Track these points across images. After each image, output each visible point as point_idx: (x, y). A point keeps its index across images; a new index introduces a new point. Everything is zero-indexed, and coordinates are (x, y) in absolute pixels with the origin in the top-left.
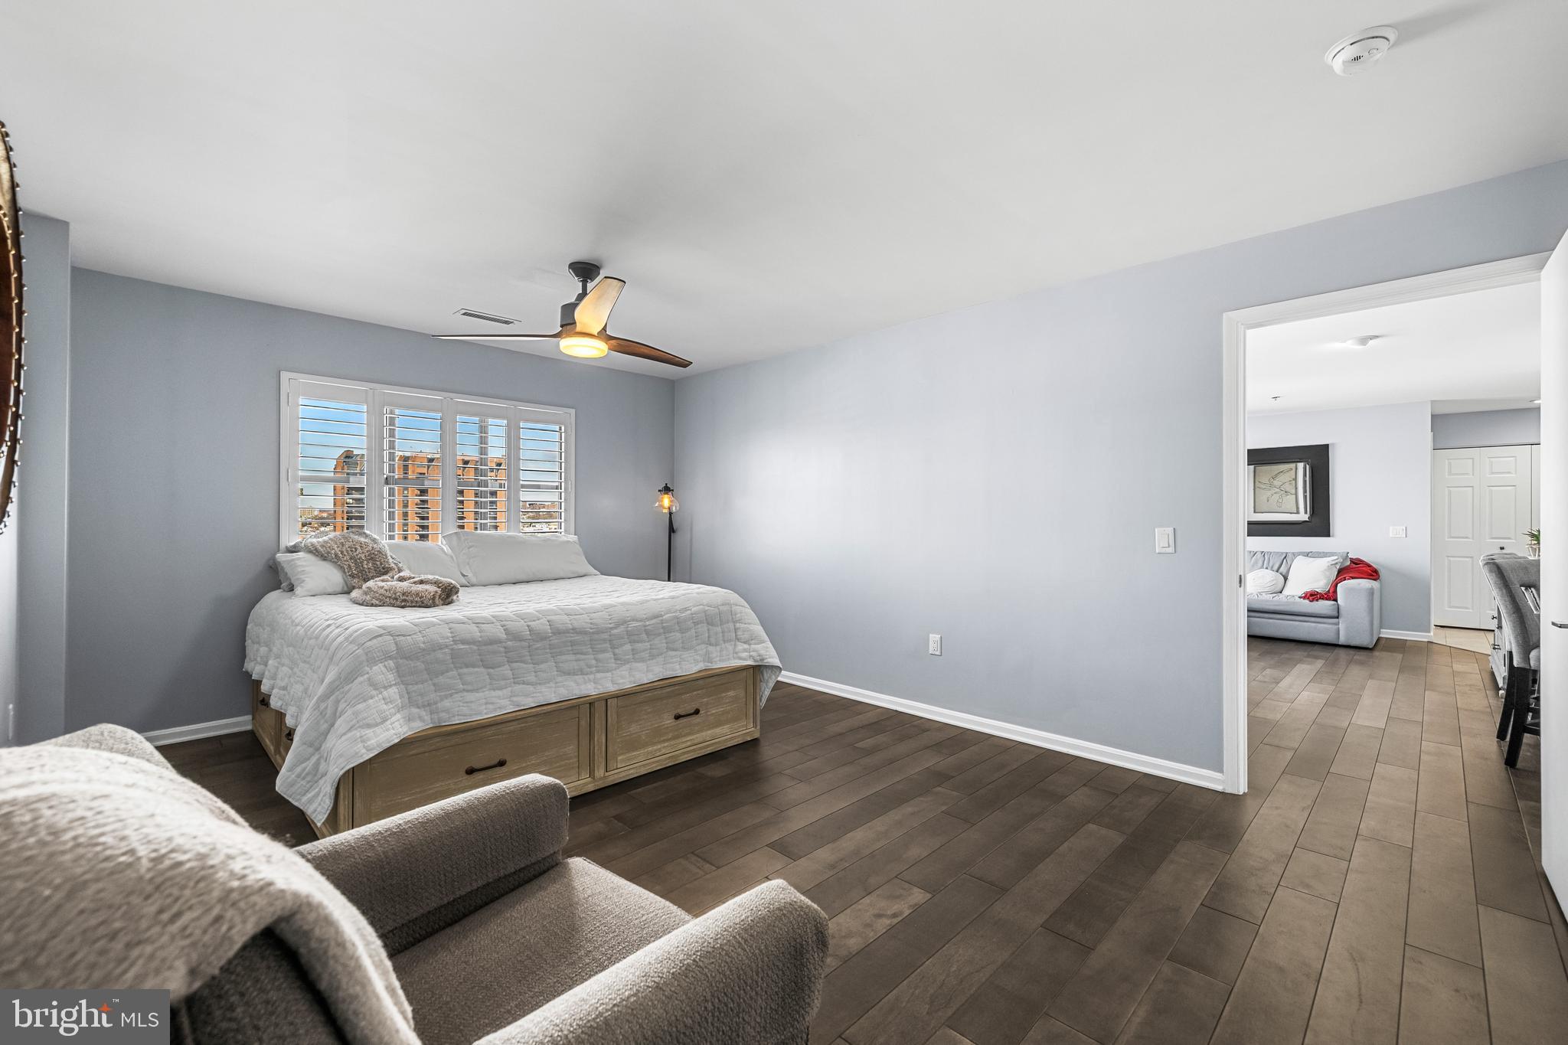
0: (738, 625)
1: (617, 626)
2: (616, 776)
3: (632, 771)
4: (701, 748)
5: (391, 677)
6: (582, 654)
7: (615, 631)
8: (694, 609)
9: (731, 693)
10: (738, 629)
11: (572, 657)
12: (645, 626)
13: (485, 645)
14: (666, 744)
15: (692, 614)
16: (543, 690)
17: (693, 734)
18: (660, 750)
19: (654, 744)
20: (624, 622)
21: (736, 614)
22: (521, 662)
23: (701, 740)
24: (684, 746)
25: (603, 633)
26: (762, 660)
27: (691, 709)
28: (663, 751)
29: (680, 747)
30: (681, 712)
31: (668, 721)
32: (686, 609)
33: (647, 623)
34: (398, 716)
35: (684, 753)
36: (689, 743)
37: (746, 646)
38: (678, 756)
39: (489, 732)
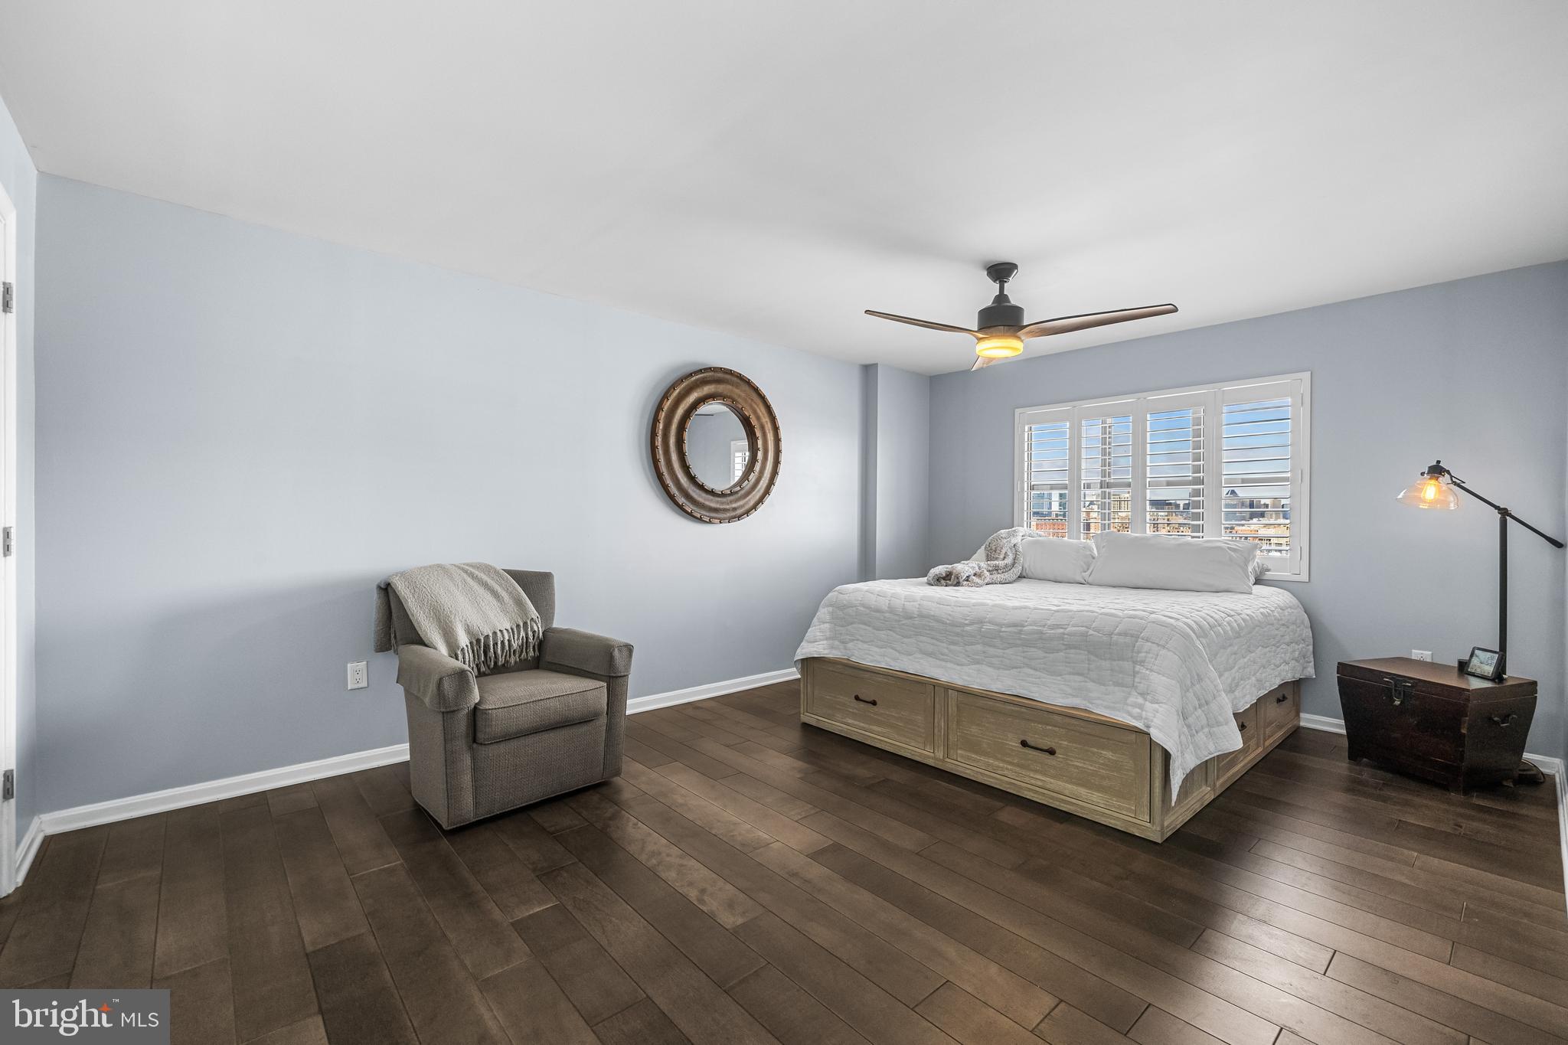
0: (1138, 668)
1: (972, 624)
2: (953, 766)
3: (968, 771)
4: (1052, 798)
5: (828, 617)
6: (936, 639)
7: (968, 628)
8: (1070, 629)
9: (1109, 754)
10: (1138, 672)
11: (929, 640)
12: (1001, 632)
13: (874, 612)
14: (1009, 767)
15: (1064, 634)
16: (905, 660)
17: (1045, 775)
18: (1002, 768)
19: (997, 759)
20: (981, 621)
21: (1139, 652)
22: (894, 631)
23: (1057, 789)
24: (1033, 782)
25: (957, 626)
26: (1148, 727)
27: (1046, 743)
28: (1006, 772)
29: (1027, 779)
30: (1030, 741)
31: (1015, 744)
32: (1058, 626)
33: (1003, 629)
34: (825, 642)
35: (1030, 790)
36: (1040, 783)
37: (1140, 700)
38: (1020, 787)
39: (867, 675)
